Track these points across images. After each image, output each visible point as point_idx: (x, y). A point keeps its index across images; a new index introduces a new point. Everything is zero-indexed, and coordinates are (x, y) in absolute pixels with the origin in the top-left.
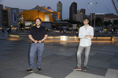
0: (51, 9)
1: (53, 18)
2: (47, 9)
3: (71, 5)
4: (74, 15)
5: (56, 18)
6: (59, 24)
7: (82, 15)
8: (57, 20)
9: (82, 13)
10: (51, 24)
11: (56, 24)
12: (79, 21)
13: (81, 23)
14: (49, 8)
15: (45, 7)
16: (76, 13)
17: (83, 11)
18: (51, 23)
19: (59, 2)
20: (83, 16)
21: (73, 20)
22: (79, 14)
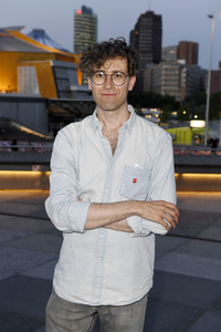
0: (49, 39)
1: (55, 79)
2: (31, 41)
3: (137, 26)
4: (150, 66)
5: (67, 80)
6: (78, 107)
7: (182, 67)
8: (74, 88)
9: (182, 62)
10: (43, 105)
11: (65, 105)
12: (171, 94)
13: (178, 103)
14: (39, 34)
15: (20, 28)
16: (157, 60)
17: (189, 50)
18: (46, 102)
19: (85, 10)
20: (187, 73)
21: (147, 89)
22: (170, 63)
